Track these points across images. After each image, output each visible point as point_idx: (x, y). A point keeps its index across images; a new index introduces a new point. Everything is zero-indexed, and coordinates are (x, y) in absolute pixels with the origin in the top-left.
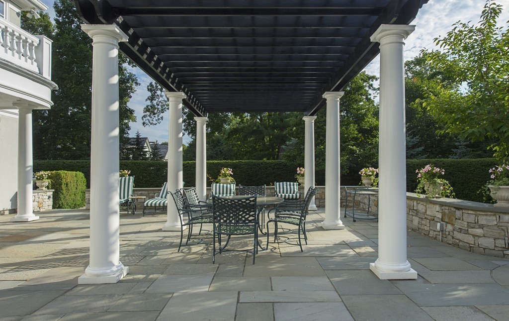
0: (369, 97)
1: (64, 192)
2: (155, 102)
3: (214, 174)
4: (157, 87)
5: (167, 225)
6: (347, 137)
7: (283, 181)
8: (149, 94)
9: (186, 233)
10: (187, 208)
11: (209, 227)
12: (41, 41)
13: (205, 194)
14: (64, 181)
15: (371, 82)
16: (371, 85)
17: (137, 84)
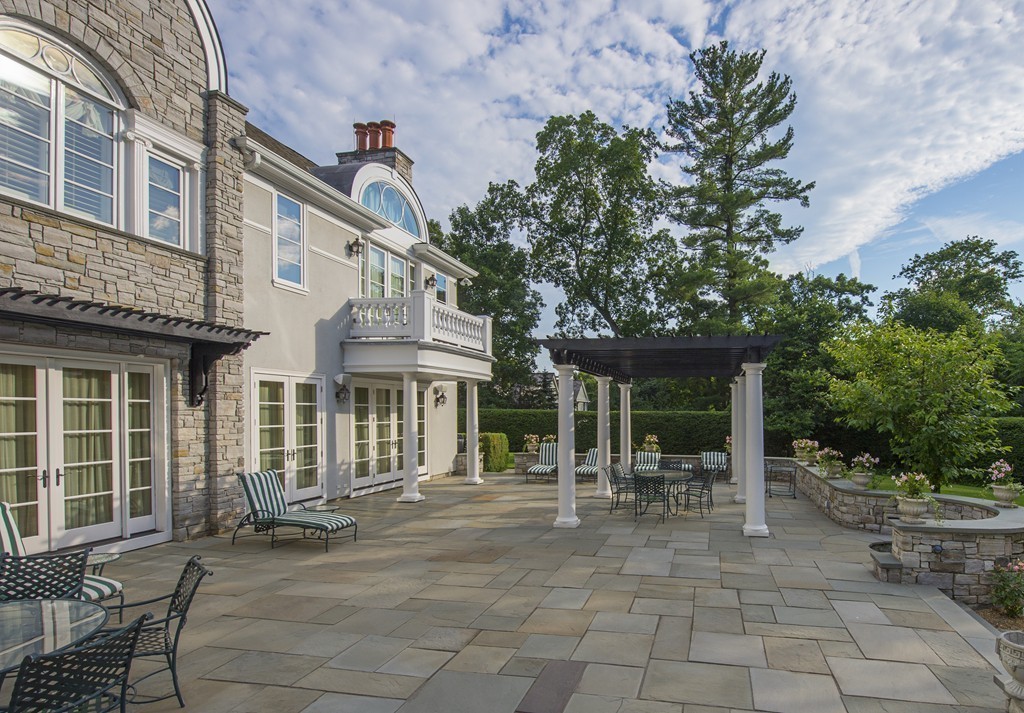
0: (864, 314)
1: (492, 455)
2: (565, 329)
3: (638, 442)
4: (567, 308)
5: (598, 493)
6: (812, 384)
7: (710, 451)
8: (558, 318)
9: (615, 500)
10: (615, 478)
11: (632, 496)
12: (485, 321)
13: (630, 462)
14: (492, 444)
15: (866, 294)
16: (866, 299)
17: (542, 305)
